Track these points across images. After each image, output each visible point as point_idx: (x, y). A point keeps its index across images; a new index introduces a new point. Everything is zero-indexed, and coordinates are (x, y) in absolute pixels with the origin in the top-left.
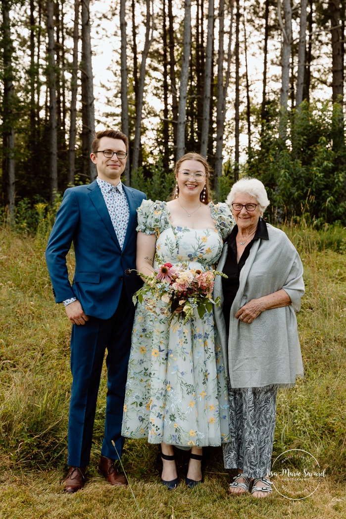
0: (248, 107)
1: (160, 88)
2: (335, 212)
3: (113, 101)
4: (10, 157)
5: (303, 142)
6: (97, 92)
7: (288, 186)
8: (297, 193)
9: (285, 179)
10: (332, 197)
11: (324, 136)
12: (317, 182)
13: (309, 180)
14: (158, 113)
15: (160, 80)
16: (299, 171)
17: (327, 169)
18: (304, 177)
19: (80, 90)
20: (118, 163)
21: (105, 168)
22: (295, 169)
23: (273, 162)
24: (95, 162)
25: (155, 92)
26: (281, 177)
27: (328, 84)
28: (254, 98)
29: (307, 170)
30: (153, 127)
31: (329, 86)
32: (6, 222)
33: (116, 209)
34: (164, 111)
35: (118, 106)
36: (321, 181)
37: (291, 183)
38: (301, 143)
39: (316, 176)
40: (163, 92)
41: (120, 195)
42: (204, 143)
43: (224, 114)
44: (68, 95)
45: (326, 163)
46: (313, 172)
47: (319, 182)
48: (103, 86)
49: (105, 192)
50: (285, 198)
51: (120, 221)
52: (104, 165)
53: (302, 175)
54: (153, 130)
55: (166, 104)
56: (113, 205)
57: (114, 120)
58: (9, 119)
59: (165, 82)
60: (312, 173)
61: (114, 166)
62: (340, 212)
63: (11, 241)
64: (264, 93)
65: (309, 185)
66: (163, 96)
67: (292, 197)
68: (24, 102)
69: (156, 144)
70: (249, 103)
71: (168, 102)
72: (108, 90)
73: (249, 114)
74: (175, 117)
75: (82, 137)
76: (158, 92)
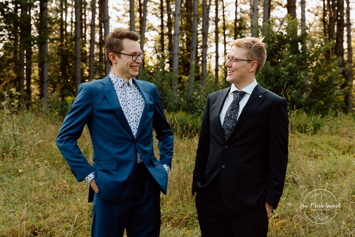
0: (224, 23)
1: (158, 9)
2: (298, 102)
3: (122, 19)
4: (45, 61)
5: (272, 48)
6: (111, 12)
10: (296, 91)
11: (289, 43)
12: (284, 79)
13: (277, 77)
14: (156, 28)
15: (157, 3)
16: (270, 70)
17: (292, 68)
18: (274, 75)
19: (97, 11)
22: (266, 69)
25: (153, 12)
27: (283, 5)
28: (228, 16)
29: (276, 70)
30: (152, 38)
31: (284, 7)
32: (42, 111)
33: (128, 103)
34: (161, 26)
35: (126, 23)
36: (287, 78)
37: (263, 80)
38: (270, 49)
39: (283, 74)
40: (159, 12)
42: (193, 49)
43: (208, 28)
44: (89, 14)
45: (290, 64)
46: (281, 71)
47: (286, 79)
48: (115, 8)
51: (132, 114)
53: (273, 73)
54: (152, 40)
55: (162, 21)
56: (125, 100)
58: (44, 31)
59: (162, 4)
60: (279, 72)
62: (302, 102)
63: (46, 127)
64: (236, 13)
65: (277, 81)
66: (160, 15)
68: (56, 19)
69: (155, 52)
70: (224, 20)
71: (164, 19)
72: (118, 11)
73: (224, 28)
74: (170, 30)
75: (99, 46)
76: (156, 12)
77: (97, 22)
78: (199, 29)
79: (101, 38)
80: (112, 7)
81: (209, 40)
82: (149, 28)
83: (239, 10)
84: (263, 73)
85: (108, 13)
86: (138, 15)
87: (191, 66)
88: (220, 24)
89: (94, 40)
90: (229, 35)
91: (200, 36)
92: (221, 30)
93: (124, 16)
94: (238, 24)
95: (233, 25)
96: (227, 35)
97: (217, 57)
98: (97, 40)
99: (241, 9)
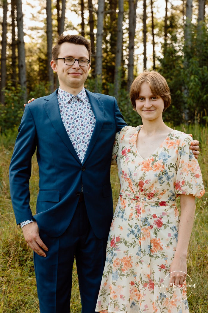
0: (153, 21)
1: (77, 5)
3: (37, 17)
6: (25, 9)
7: (198, 89)
8: (205, 96)
9: (195, 83)
14: (75, 26)
19: (10, 7)
20: (80, 71)
21: (66, 76)
22: (203, 75)
23: (183, 69)
24: (55, 71)
25: (73, 8)
26: (191, 81)
28: (157, 13)
33: (75, 121)
34: (81, 24)
35: (42, 21)
37: (199, 87)
40: (80, 9)
41: (82, 104)
42: (118, 51)
48: (29, 4)
49: (65, 102)
50: (195, 101)
51: (79, 134)
52: (65, 73)
55: (83, 18)
56: (73, 117)
57: (38, 33)
61: (76, 74)
64: (166, 9)
66: (80, 12)
67: (201, 99)
70: (153, 17)
71: (84, 17)
72: (33, 7)
73: (153, 27)
74: (92, 30)
75: (11, 48)
76: (76, 8)
77: (9, 20)
78: (124, 28)
79: (13, 39)
80: (26, 3)
81: (135, 40)
82: (68, 27)
83: (169, 6)
84: (199, 80)
85: (21, 10)
86: (55, 11)
87: (116, 71)
88: (148, 21)
89: (6, 41)
90: (158, 35)
91: (126, 36)
92: (150, 29)
93: (39, 13)
94: (168, 23)
95: (163, 23)
96: (156, 34)
97: (145, 60)
98: (9, 40)
99: (172, 5)
